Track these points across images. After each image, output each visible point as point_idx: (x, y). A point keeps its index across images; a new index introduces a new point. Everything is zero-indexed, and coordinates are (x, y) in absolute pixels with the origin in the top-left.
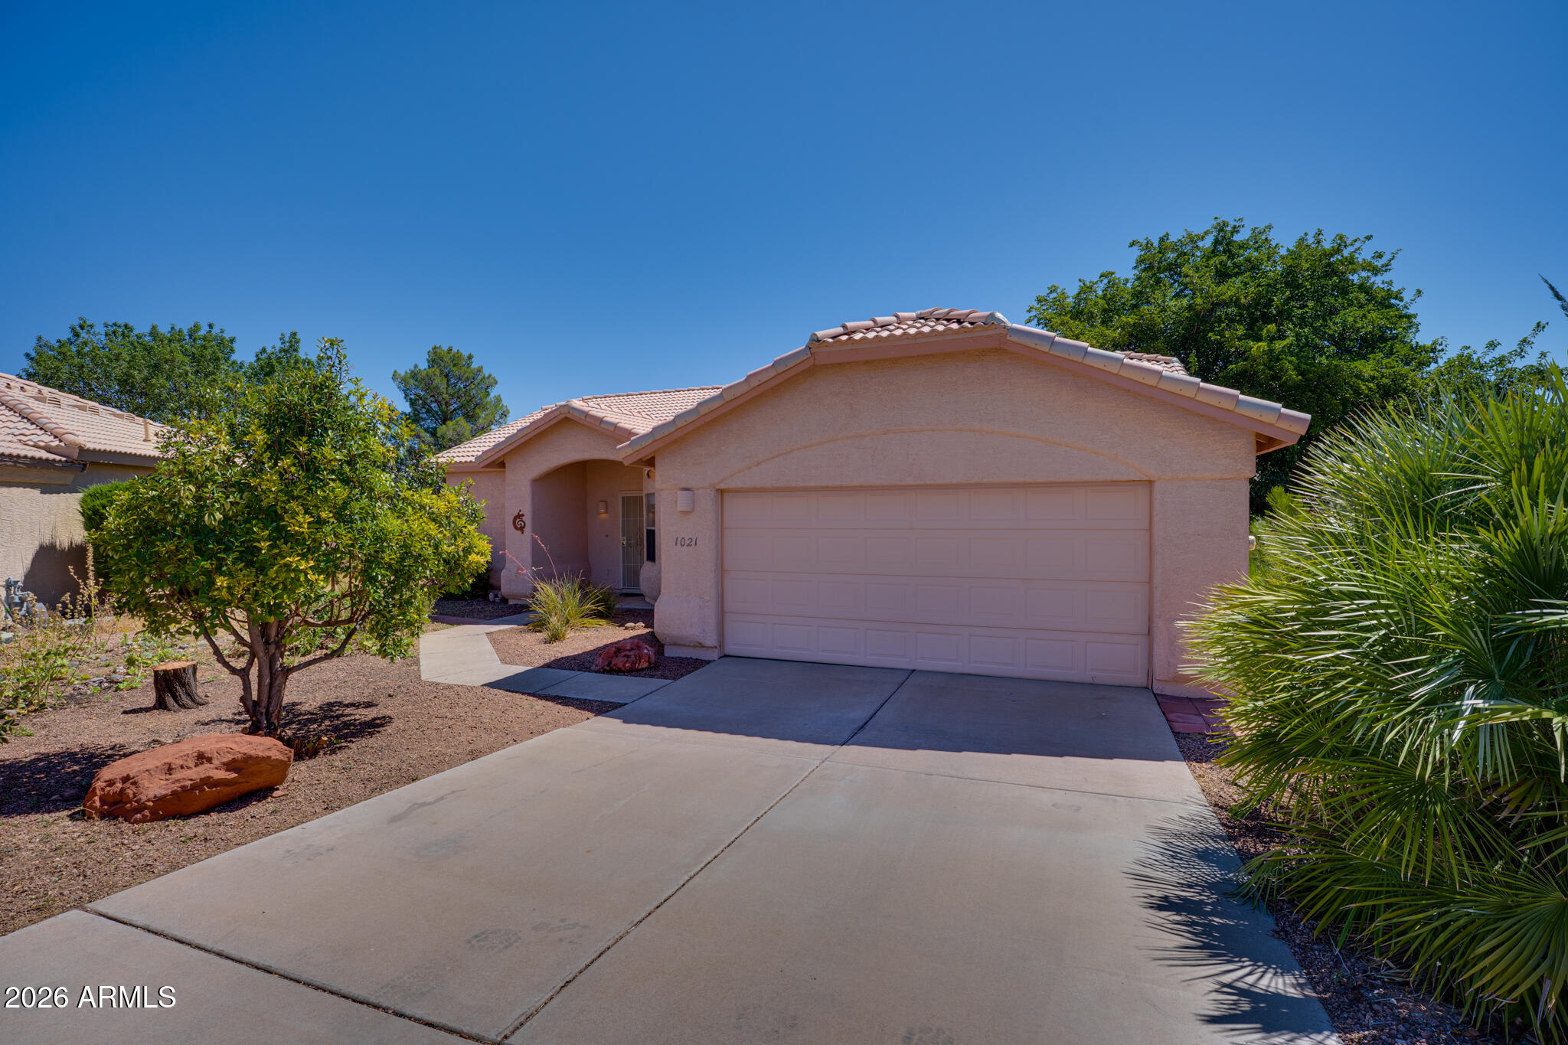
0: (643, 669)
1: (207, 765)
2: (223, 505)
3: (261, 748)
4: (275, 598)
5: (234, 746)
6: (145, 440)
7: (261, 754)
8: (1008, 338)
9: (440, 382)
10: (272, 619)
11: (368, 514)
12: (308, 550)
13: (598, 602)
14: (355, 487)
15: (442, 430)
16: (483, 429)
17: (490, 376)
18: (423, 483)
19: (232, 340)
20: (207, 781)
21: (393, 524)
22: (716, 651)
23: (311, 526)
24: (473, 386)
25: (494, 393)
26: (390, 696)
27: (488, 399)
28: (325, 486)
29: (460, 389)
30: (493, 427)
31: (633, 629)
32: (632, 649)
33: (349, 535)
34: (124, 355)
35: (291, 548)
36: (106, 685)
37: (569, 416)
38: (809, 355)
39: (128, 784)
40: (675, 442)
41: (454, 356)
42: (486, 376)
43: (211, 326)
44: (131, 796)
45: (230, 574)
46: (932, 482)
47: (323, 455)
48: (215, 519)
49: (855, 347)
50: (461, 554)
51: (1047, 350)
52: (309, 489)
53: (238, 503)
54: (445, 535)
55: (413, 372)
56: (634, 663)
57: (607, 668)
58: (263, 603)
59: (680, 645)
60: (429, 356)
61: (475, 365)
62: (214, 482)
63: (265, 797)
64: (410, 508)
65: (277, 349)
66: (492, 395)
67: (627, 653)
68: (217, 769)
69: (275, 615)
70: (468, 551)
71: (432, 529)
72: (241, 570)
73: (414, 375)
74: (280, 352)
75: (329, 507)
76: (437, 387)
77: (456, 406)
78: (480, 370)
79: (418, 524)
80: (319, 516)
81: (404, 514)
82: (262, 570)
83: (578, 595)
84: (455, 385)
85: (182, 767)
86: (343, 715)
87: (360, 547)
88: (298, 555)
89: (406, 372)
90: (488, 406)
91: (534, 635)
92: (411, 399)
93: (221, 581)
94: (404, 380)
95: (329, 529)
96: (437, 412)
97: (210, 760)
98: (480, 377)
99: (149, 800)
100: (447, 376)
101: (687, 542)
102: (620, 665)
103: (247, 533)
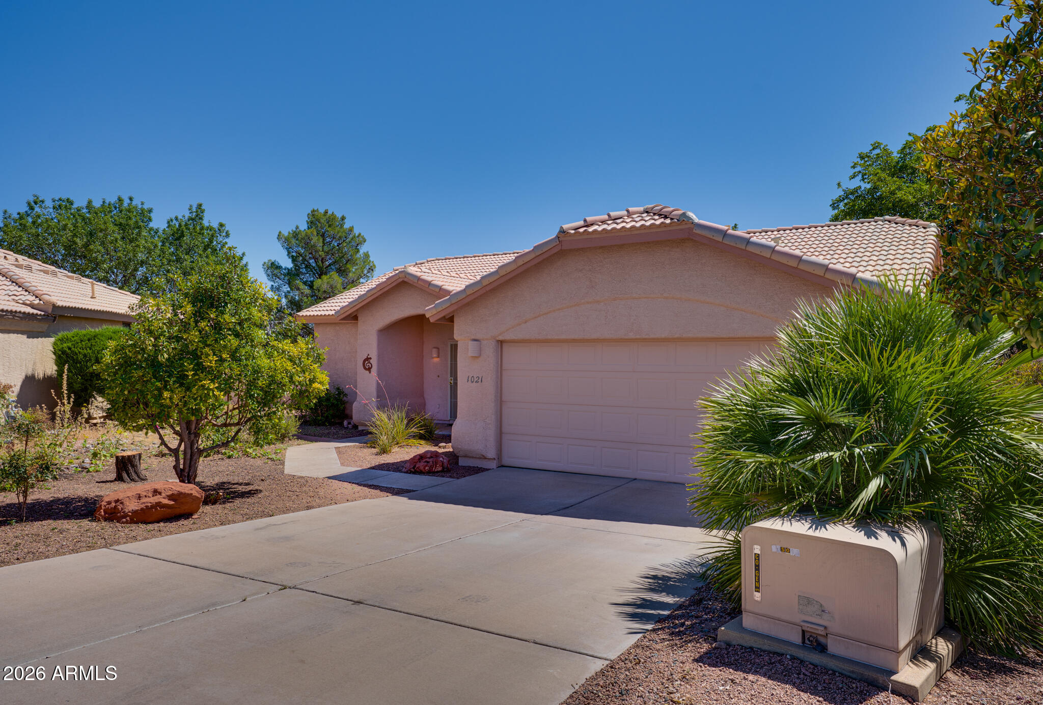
0: (438, 472)
1: (159, 496)
2: (168, 349)
3: (187, 489)
4: (196, 405)
5: (173, 487)
6: (92, 298)
7: (187, 492)
8: (694, 231)
9: (316, 241)
10: (193, 418)
11: (250, 355)
12: (215, 378)
13: (421, 426)
14: (243, 339)
15: (318, 283)
16: (353, 282)
17: (360, 234)
18: (286, 336)
19: (150, 211)
20: (159, 504)
21: (264, 362)
22: (495, 462)
23: (217, 362)
24: (345, 244)
25: (363, 249)
26: (262, 480)
27: (358, 256)
28: (225, 338)
29: (334, 247)
30: (362, 280)
31: (444, 447)
32: (431, 457)
33: (239, 368)
34: (69, 225)
35: (205, 376)
36: (80, 469)
37: (405, 280)
38: (558, 243)
39: (118, 504)
40: (468, 304)
41: (329, 217)
42: (357, 235)
43: (131, 199)
44: (120, 509)
45: (172, 391)
46: (647, 337)
47: (224, 319)
48: (164, 358)
49: (589, 236)
50: (308, 383)
51: (720, 240)
52: (216, 340)
53: (176, 348)
54: (297, 370)
55: (295, 232)
56: (431, 467)
57: (412, 470)
58: (189, 408)
59: (470, 457)
60: (309, 218)
61: (347, 226)
62: (164, 336)
63: (188, 518)
64: (276, 352)
65: (186, 218)
66: (361, 252)
67: (428, 460)
68: (164, 498)
69: (195, 415)
70: (312, 381)
71: (289, 366)
72: (177, 388)
73: (296, 234)
74: (189, 220)
75: (228, 351)
76: (314, 246)
77: (330, 261)
78: (351, 230)
79: (280, 363)
80: (221, 356)
81: (272, 356)
82: (188, 389)
83: (405, 422)
84: (330, 243)
85: (146, 496)
86: (231, 488)
87: (245, 376)
88: (209, 380)
89: (289, 233)
90: (358, 262)
91: (370, 449)
92: (293, 256)
93: (166, 394)
94: (287, 240)
95: (227, 364)
96: (314, 268)
97: (160, 493)
98: (351, 236)
99: (129, 512)
100: (323, 236)
101: (476, 380)
102: (422, 468)
103: (181, 367)
